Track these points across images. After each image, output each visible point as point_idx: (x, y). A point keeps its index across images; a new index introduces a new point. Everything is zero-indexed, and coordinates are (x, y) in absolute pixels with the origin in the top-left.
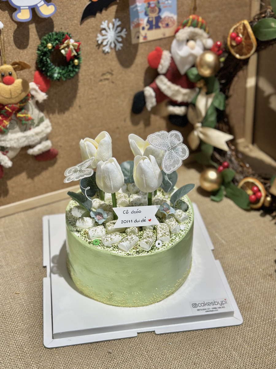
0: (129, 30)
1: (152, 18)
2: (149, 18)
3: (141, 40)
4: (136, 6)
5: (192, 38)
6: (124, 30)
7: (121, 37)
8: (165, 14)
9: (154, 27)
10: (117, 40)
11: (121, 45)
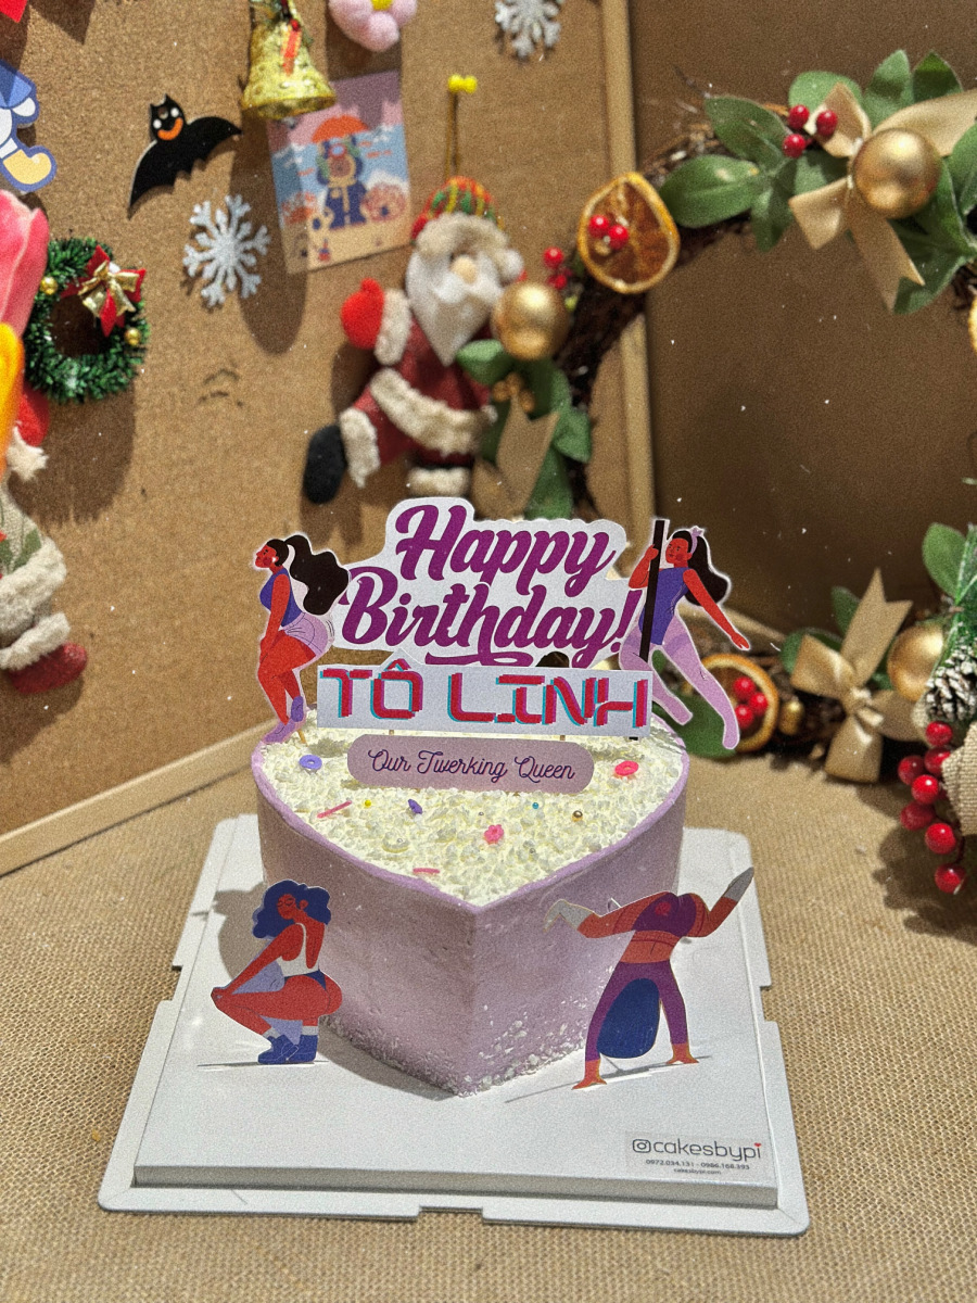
0: (275, 231)
1: (340, 189)
2: (330, 190)
3: (314, 261)
4: (291, 154)
5: (465, 247)
6: (264, 230)
7: (254, 251)
8: (374, 179)
9: (347, 219)
10: (242, 263)
11: (257, 279)
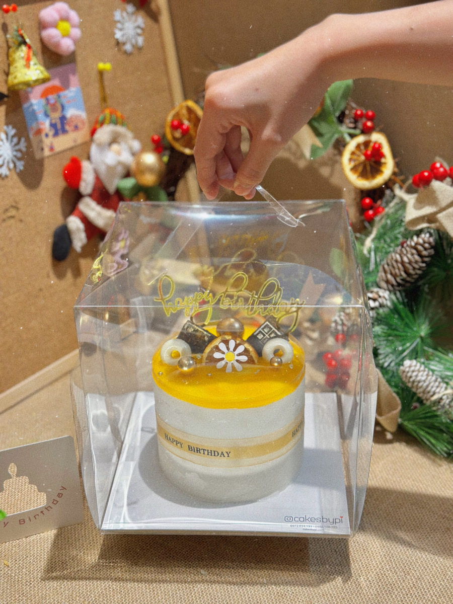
0: (28, 140)
1: (55, 119)
2: (51, 120)
3: (47, 152)
4: (31, 105)
5: (115, 139)
6: (23, 140)
7: (20, 150)
8: (70, 113)
9: (60, 132)
10: (16, 157)
11: (22, 163)
